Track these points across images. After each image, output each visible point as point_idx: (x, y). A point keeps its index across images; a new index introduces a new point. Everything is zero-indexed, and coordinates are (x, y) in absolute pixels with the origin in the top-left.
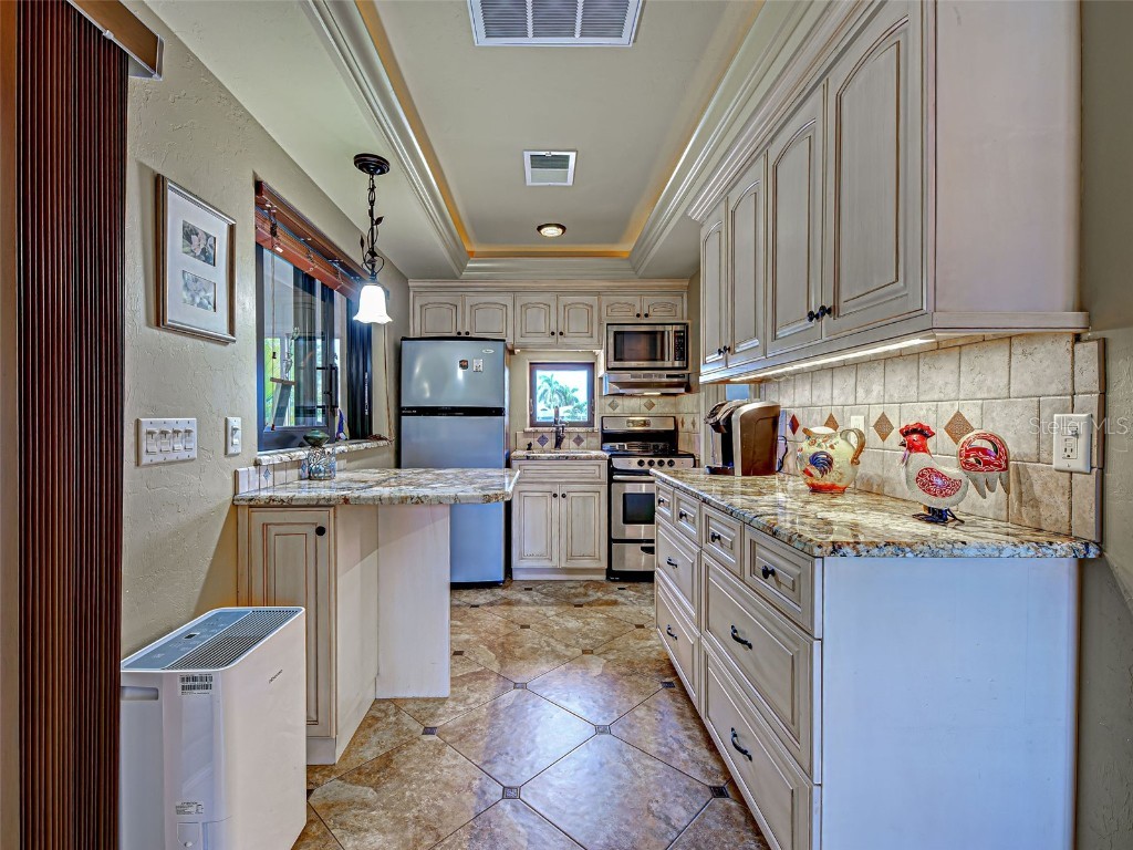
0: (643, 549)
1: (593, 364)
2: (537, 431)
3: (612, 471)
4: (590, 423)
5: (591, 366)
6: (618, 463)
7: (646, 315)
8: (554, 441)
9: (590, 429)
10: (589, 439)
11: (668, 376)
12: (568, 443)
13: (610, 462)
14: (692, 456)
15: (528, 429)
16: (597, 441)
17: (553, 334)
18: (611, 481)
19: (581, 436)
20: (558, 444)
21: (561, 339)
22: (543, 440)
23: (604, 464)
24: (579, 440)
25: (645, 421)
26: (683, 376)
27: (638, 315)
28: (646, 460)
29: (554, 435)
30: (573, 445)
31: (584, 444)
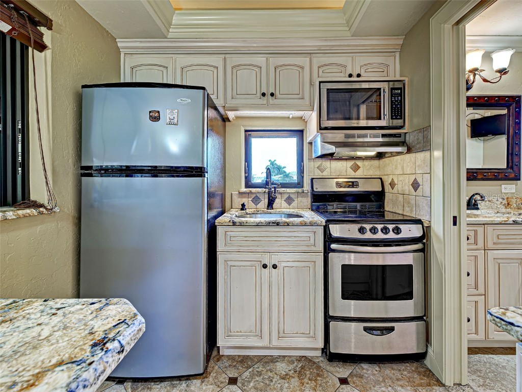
0: (366, 329)
1: (302, 131)
2: (251, 192)
3: (329, 239)
4: (300, 185)
5: (300, 133)
6: (336, 231)
7: (359, 76)
8: (267, 200)
9: (300, 190)
10: (300, 199)
11: (383, 136)
12: (279, 203)
13: (326, 229)
14: (419, 222)
15: (243, 189)
16: (308, 201)
17: (264, 95)
18: (327, 250)
19: (292, 196)
20: (270, 204)
21: (272, 100)
22: (256, 200)
23: (321, 230)
24: (289, 200)
25: (353, 182)
26: (399, 135)
27: (350, 76)
28: (368, 227)
29: (267, 196)
30: (284, 204)
31: (294, 204)
